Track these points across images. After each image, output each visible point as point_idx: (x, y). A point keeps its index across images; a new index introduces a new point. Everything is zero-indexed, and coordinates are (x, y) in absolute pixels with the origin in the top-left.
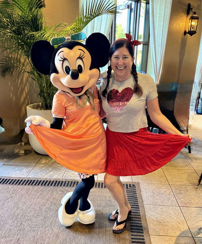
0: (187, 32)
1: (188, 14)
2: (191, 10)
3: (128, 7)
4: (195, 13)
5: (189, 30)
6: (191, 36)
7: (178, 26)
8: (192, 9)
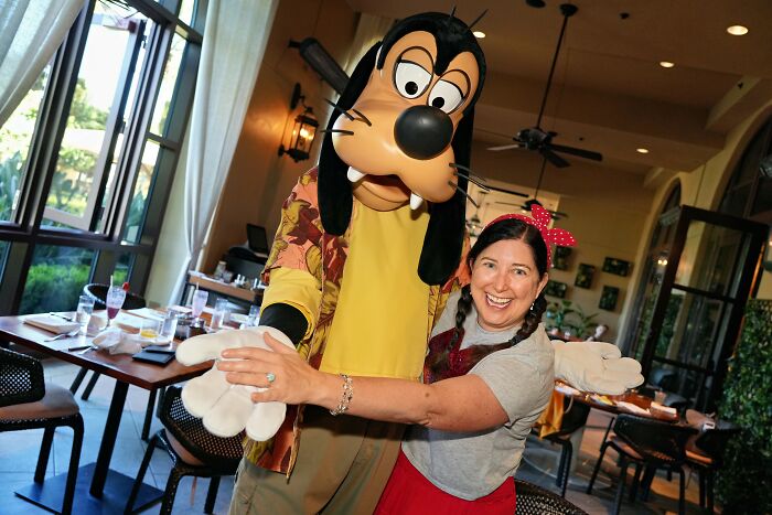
0: (287, 148)
1: (293, 106)
2: (300, 100)
3: (132, 27)
4: (310, 110)
5: (293, 146)
6: (296, 161)
7: (266, 128)
8: (303, 98)
